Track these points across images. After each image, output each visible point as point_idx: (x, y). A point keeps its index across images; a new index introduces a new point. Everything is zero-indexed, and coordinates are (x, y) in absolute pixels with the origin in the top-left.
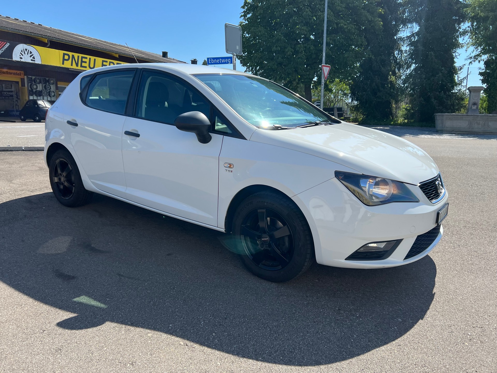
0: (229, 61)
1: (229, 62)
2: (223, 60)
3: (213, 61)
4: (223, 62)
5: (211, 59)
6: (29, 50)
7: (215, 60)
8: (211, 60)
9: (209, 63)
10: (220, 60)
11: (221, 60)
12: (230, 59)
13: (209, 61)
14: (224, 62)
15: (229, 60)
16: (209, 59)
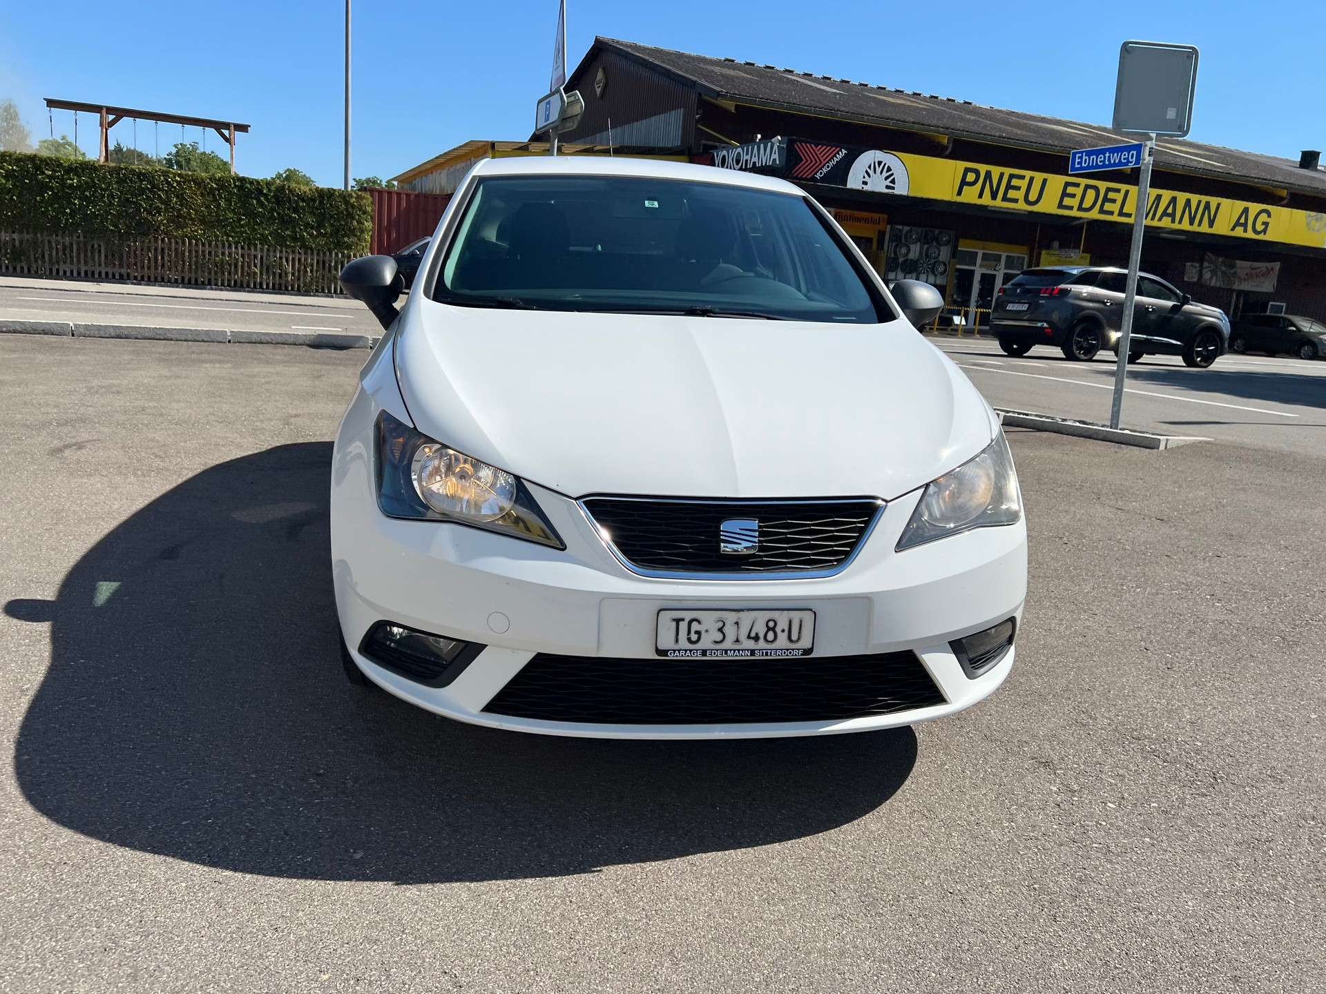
0: (1132, 158)
1: (1131, 162)
2: (1116, 154)
3: (1086, 159)
4: (1112, 162)
5: (1082, 156)
6: (885, 164)
7: (1093, 159)
8: (1081, 158)
9: (1076, 166)
10: (1105, 157)
11: (1109, 157)
12: (1135, 153)
13: (1077, 160)
14: (1117, 162)
15: (1133, 154)
16: (1077, 155)
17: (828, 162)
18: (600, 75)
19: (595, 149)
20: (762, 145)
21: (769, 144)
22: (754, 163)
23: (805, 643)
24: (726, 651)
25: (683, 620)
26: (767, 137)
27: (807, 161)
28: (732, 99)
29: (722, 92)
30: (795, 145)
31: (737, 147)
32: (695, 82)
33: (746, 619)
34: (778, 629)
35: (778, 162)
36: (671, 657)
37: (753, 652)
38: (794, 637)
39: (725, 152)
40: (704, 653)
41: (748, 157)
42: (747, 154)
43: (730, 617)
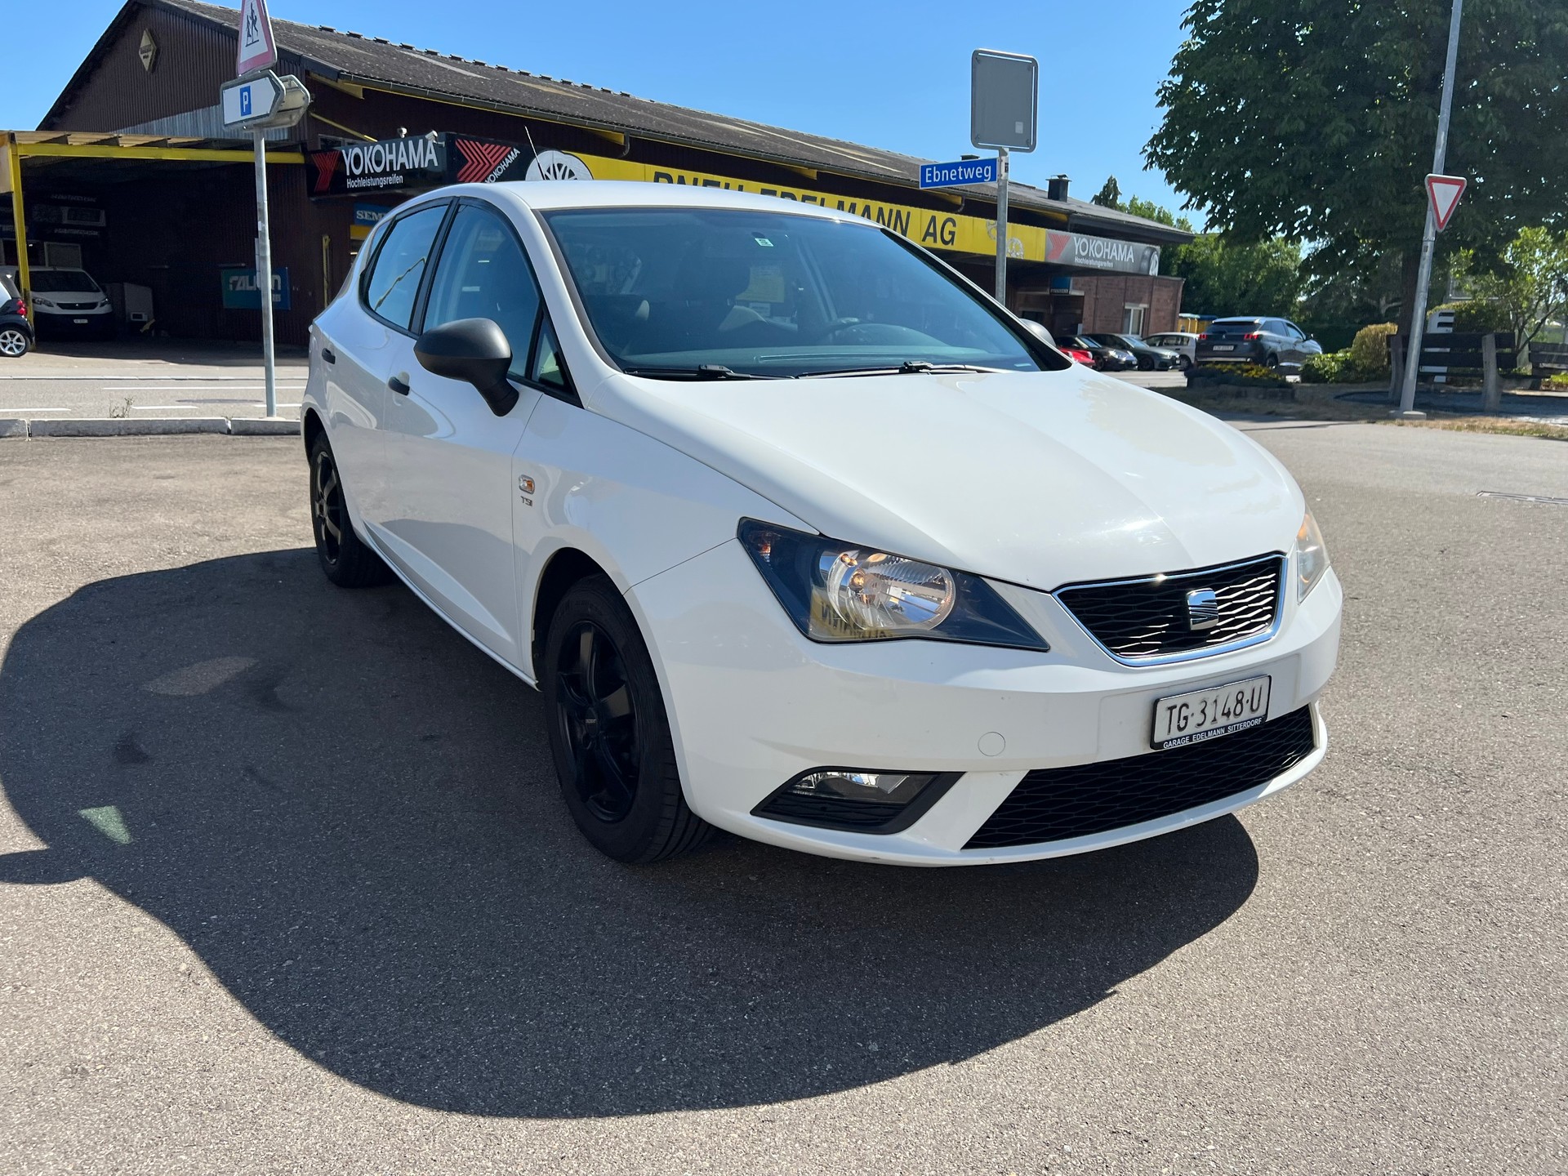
0: (987, 174)
1: (987, 178)
2: (969, 169)
3: (937, 174)
4: (966, 177)
5: (933, 170)
6: (566, 167)
7: (945, 174)
8: (931, 172)
9: (927, 181)
10: (958, 172)
11: (963, 172)
12: (990, 168)
13: (928, 175)
14: (971, 177)
15: (988, 170)
16: (927, 169)
17: (499, 164)
18: (145, 41)
19: (169, 142)
20: (411, 143)
21: (421, 141)
22: (403, 165)
23: (1261, 712)
24: (1207, 732)
25: (1175, 707)
26: (417, 132)
27: (473, 162)
28: (358, 81)
29: (343, 71)
30: (457, 143)
31: (374, 144)
32: (300, 57)
33: (1222, 694)
34: (1244, 701)
35: (436, 164)
36: (1166, 748)
37: (1226, 728)
38: (1254, 707)
39: (357, 150)
40: (1191, 737)
41: (393, 157)
42: (391, 152)
43: (1211, 696)
